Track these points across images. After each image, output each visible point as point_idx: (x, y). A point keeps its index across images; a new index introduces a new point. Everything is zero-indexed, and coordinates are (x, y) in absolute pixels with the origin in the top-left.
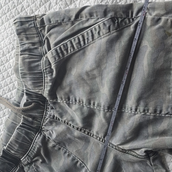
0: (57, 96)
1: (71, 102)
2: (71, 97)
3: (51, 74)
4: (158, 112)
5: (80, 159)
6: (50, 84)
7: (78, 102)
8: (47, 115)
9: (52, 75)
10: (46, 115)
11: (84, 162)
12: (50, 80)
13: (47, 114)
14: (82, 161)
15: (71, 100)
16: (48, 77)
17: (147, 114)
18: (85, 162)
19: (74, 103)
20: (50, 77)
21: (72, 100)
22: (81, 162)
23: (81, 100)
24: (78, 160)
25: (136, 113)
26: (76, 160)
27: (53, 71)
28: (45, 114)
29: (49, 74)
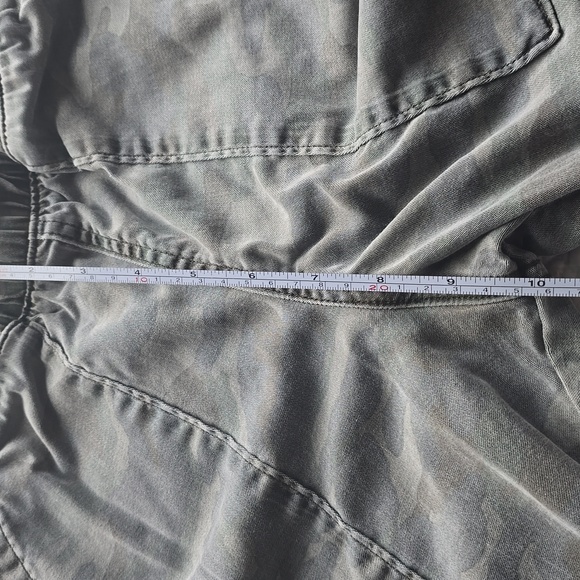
0: (65, 143)
1: (124, 159)
2: (124, 138)
3: (19, 44)
4: (490, 65)
5: (201, 415)
6: (26, 87)
7: (156, 150)
8: (43, 229)
9: (27, 45)
10: (39, 227)
11: (220, 425)
12: (21, 69)
13: (43, 225)
14: (210, 419)
15: (123, 152)
16: (10, 57)
17: (449, 95)
18: (223, 423)
19: (140, 160)
20: (21, 56)
21: (131, 150)
22: (205, 428)
23: (168, 142)
24: (191, 420)
25: (400, 119)
26: (183, 427)
27: (29, 29)
28: (36, 224)
29: (13, 44)
